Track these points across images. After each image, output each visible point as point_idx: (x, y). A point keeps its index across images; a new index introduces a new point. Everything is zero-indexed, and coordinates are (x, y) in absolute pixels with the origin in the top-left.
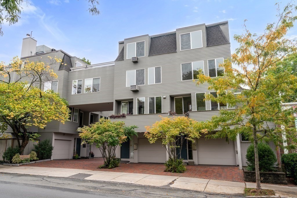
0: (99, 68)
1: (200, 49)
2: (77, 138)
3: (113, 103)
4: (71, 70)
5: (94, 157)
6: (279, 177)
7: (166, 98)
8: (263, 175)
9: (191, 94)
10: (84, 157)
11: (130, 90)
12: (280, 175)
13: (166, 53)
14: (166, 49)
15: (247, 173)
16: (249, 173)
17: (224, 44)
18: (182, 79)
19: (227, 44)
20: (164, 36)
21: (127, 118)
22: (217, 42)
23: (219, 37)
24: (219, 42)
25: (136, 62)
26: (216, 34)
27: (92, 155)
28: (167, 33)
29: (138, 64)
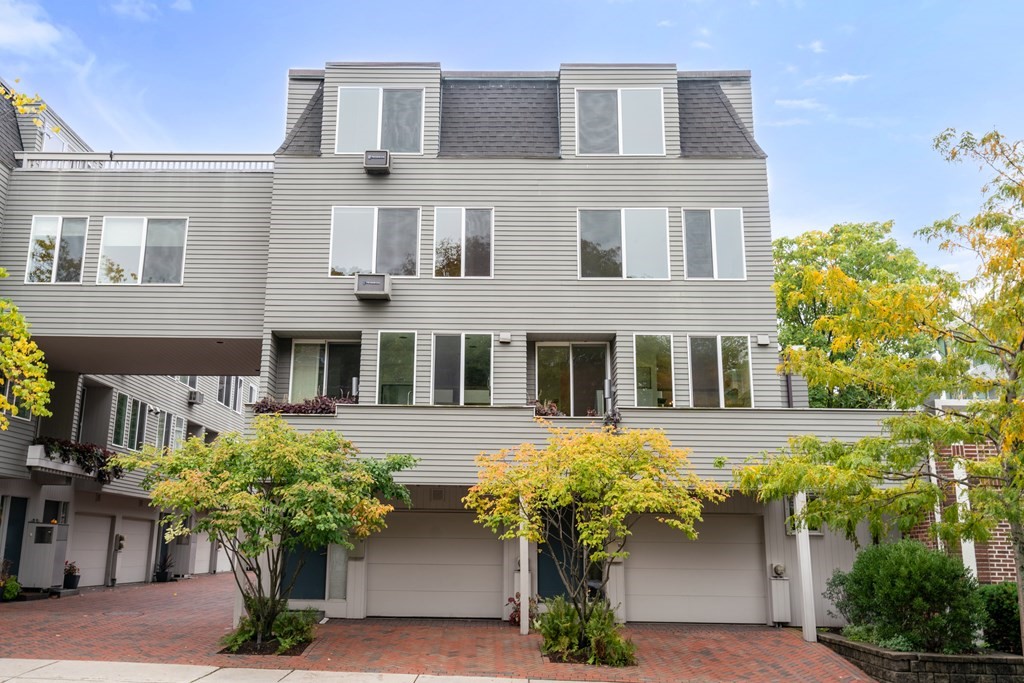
0: (182, 174)
1: (657, 162)
2: (13, 498)
3: (258, 343)
4: (19, 163)
5: (79, 585)
6: (1010, 672)
7: (513, 344)
8: (957, 665)
9: (615, 336)
10: (37, 590)
11: (356, 291)
12: (1013, 667)
13: (517, 153)
14: (513, 139)
15: (903, 660)
16: (909, 661)
17: (744, 158)
18: (579, 273)
19: (755, 158)
20: (504, 82)
21: (340, 416)
22: (717, 145)
23: (722, 125)
24: (725, 145)
25: (378, 174)
26: (708, 111)
27: (71, 579)
28: (512, 73)
29: (391, 185)
